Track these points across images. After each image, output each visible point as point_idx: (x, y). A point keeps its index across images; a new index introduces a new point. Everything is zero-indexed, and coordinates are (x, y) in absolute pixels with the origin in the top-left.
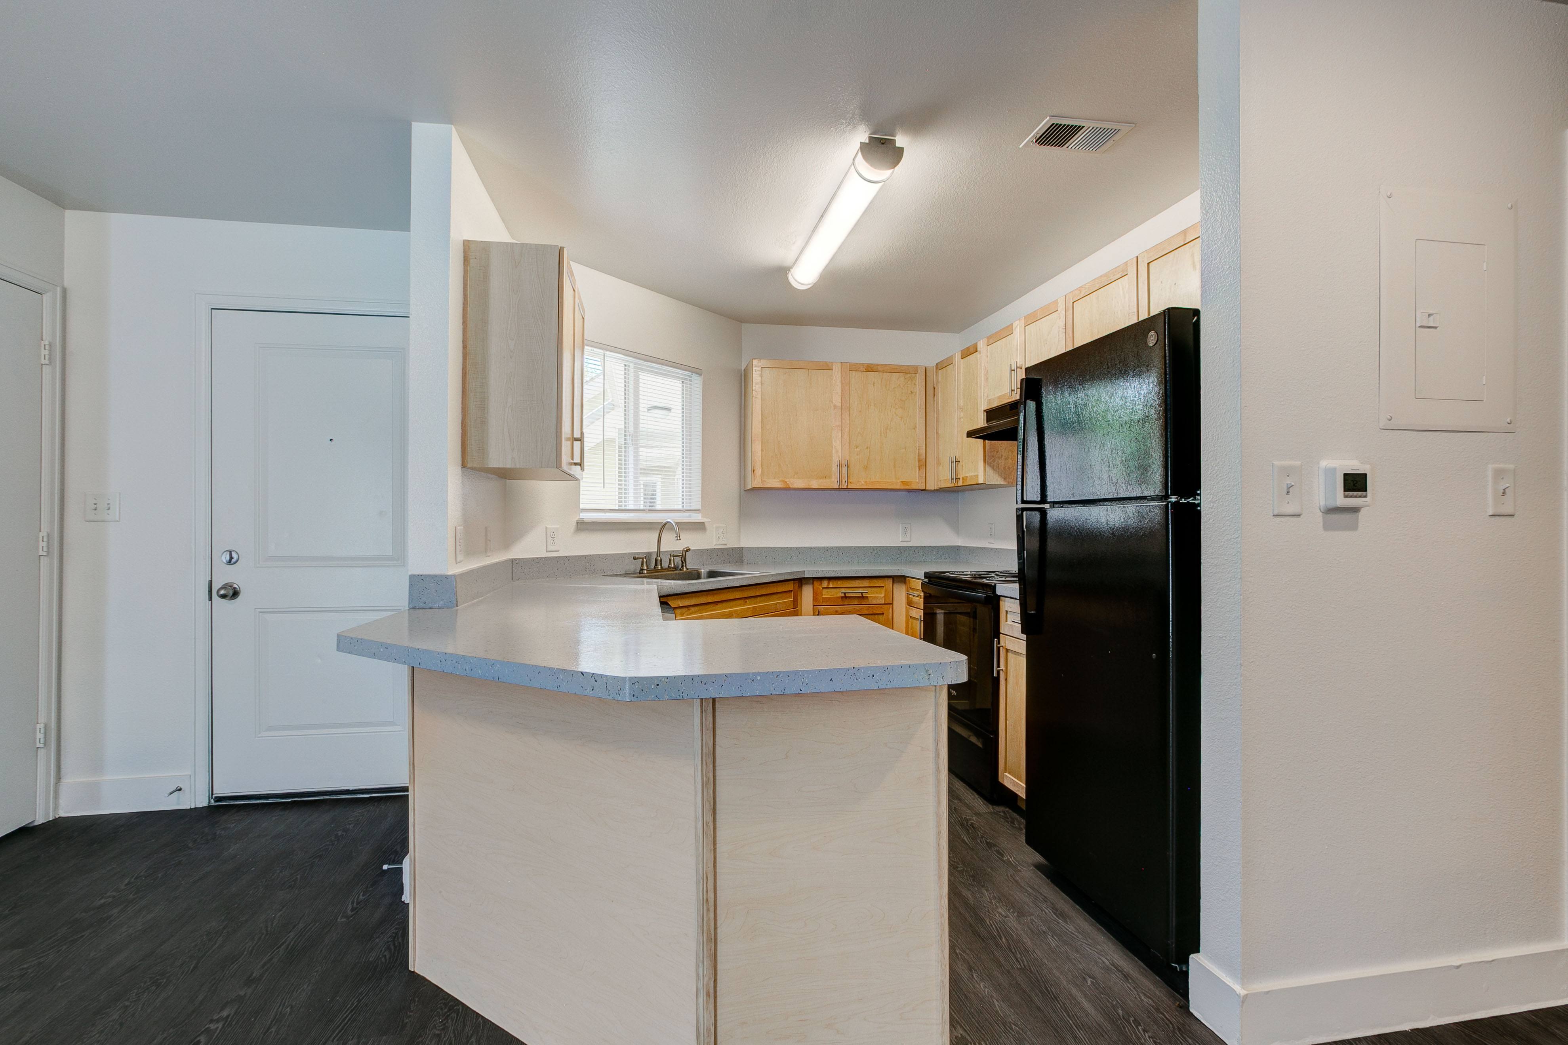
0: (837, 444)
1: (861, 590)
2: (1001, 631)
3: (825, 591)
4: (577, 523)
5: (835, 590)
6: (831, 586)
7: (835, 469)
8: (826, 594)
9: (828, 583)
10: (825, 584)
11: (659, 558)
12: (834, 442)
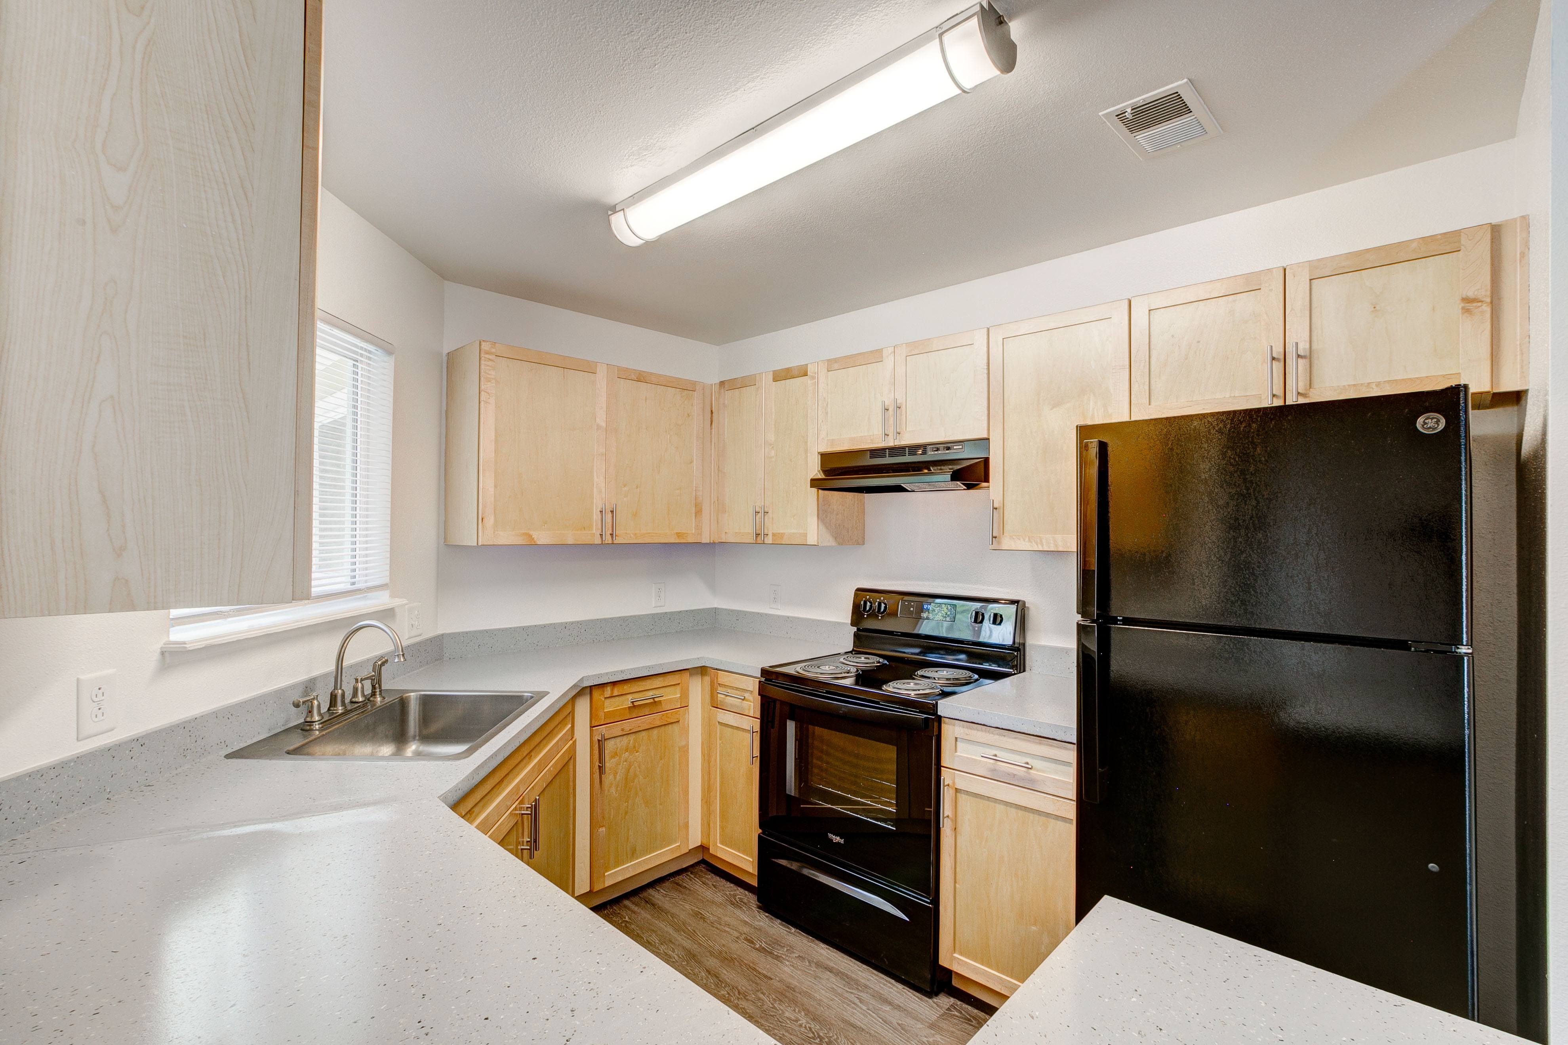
0: (599, 479)
1: (650, 694)
2: (942, 764)
3: (607, 702)
4: (163, 653)
5: (621, 698)
6: (616, 693)
7: (596, 516)
8: (610, 706)
9: (612, 690)
10: (608, 691)
11: (340, 691)
12: (595, 477)
